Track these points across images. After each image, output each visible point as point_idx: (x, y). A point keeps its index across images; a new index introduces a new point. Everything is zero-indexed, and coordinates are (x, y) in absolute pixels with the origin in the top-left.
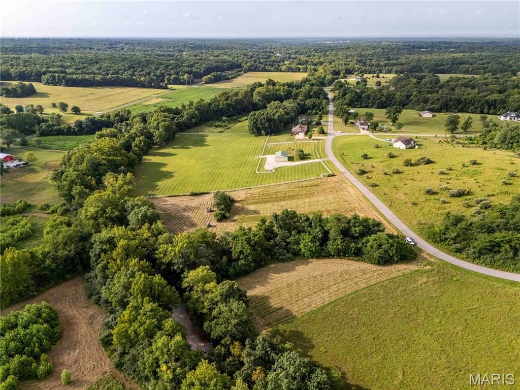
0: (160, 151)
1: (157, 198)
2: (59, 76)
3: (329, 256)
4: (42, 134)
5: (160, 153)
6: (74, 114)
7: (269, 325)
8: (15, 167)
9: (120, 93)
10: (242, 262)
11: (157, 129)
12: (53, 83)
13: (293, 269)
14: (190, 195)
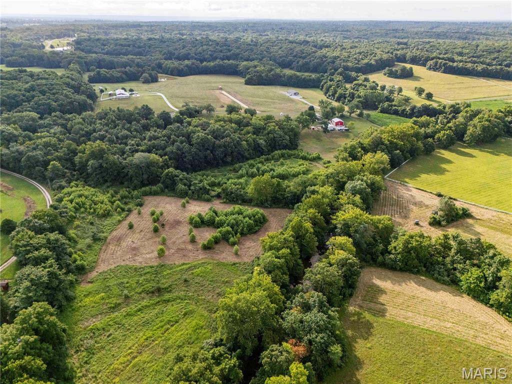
0: (463, 150)
1: (406, 186)
2: (441, 63)
3: (486, 302)
4: (383, 111)
5: (461, 151)
6: (426, 99)
7: (361, 307)
8: (339, 130)
9: (492, 86)
10: (392, 256)
11: (474, 128)
12: (434, 69)
13: (437, 290)
14: (436, 195)
